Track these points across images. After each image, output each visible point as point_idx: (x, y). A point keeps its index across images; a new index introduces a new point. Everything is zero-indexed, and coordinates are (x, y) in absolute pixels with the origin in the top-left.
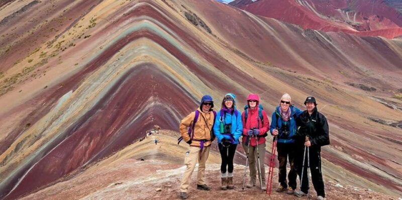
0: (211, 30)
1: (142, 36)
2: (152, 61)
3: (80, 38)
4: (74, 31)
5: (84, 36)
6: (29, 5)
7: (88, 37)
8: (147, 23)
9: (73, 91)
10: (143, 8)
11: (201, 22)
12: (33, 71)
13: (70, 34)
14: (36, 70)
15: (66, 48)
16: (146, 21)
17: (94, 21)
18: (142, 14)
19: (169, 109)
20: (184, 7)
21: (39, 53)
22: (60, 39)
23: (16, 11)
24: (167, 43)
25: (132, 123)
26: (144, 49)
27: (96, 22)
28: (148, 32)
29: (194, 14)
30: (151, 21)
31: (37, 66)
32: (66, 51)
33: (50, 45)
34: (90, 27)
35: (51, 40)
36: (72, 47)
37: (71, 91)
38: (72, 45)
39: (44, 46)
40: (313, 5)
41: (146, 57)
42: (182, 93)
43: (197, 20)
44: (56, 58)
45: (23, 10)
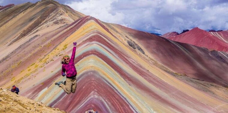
0: (145, 52)
1: (91, 54)
2: (96, 70)
3: (57, 56)
4: (54, 52)
5: (59, 55)
6: (33, 38)
7: (61, 55)
8: (95, 46)
9: (48, 88)
10: (95, 37)
11: (138, 47)
12: (29, 76)
13: (52, 54)
14: (31, 75)
15: (48, 62)
16: (95, 44)
17: (66, 45)
18: (94, 40)
19: (103, 100)
20: (127, 37)
21: (34, 66)
22: (47, 57)
23: (26, 42)
24: (107, 58)
25: (79, 108)
26: (91, 62)
27: (67, 46)
28: (95, 51)
29: (134, 42)
30: (99, 45)
31: (32, 73)
32: (49, 64)
33: (41, 60)
34: (63, 49)
35: (42, 58)
36: (52, 61)
37: (47, 88)
38: (52, 60)
39: (37, 61)
40: (222, 35)
41: (92, 67)
42: (113, 90)
43: (135, 46)
44: (43, 68)
45: (30, 41)
